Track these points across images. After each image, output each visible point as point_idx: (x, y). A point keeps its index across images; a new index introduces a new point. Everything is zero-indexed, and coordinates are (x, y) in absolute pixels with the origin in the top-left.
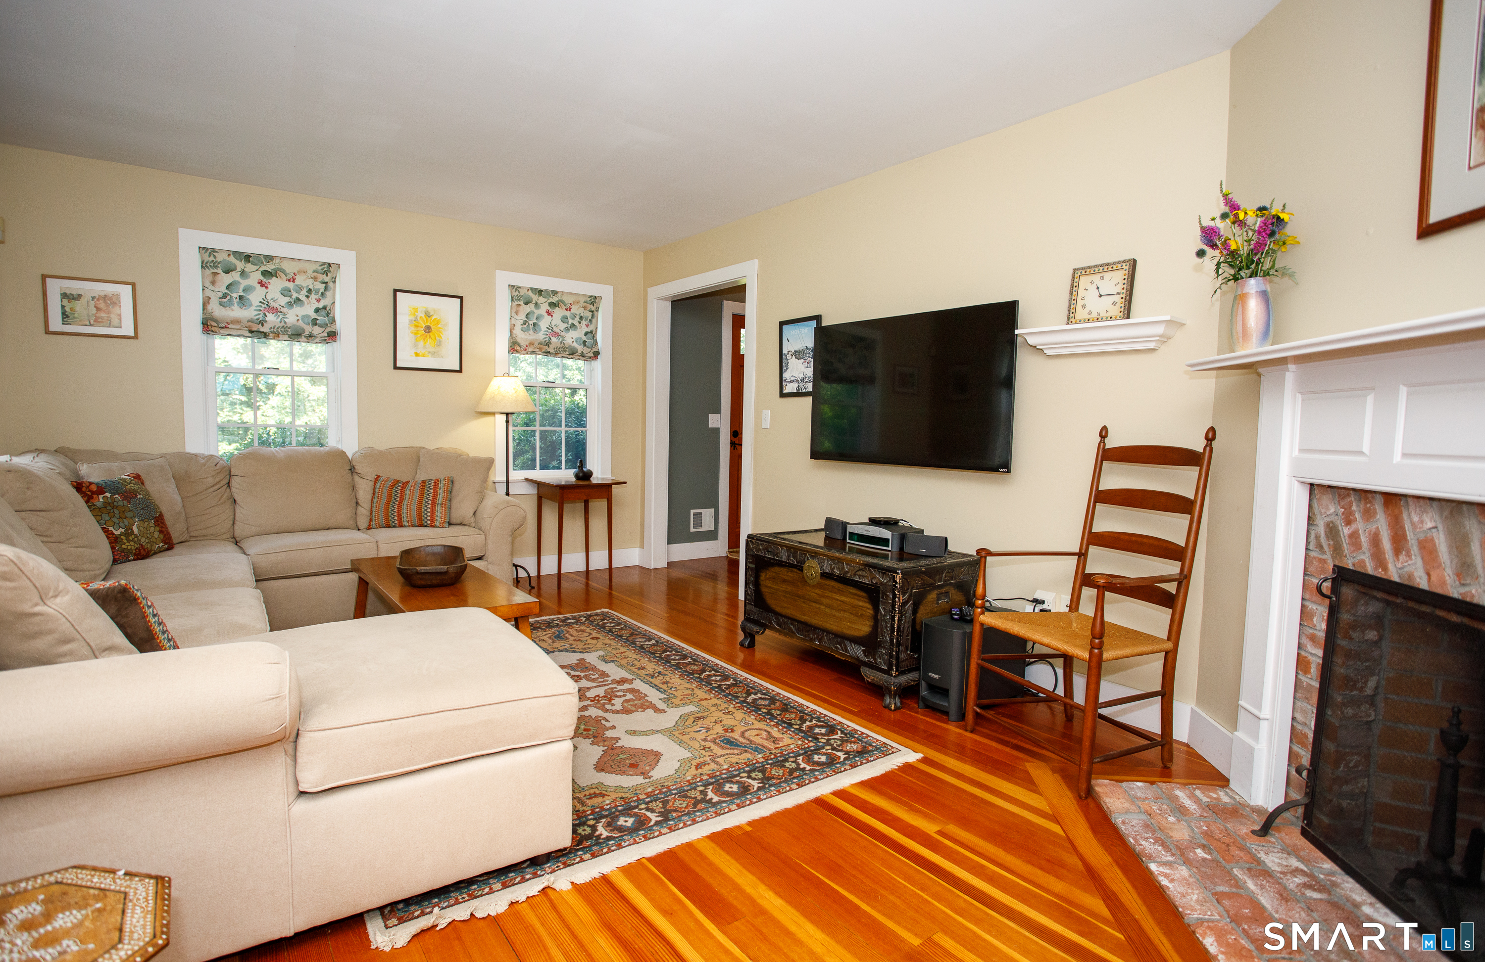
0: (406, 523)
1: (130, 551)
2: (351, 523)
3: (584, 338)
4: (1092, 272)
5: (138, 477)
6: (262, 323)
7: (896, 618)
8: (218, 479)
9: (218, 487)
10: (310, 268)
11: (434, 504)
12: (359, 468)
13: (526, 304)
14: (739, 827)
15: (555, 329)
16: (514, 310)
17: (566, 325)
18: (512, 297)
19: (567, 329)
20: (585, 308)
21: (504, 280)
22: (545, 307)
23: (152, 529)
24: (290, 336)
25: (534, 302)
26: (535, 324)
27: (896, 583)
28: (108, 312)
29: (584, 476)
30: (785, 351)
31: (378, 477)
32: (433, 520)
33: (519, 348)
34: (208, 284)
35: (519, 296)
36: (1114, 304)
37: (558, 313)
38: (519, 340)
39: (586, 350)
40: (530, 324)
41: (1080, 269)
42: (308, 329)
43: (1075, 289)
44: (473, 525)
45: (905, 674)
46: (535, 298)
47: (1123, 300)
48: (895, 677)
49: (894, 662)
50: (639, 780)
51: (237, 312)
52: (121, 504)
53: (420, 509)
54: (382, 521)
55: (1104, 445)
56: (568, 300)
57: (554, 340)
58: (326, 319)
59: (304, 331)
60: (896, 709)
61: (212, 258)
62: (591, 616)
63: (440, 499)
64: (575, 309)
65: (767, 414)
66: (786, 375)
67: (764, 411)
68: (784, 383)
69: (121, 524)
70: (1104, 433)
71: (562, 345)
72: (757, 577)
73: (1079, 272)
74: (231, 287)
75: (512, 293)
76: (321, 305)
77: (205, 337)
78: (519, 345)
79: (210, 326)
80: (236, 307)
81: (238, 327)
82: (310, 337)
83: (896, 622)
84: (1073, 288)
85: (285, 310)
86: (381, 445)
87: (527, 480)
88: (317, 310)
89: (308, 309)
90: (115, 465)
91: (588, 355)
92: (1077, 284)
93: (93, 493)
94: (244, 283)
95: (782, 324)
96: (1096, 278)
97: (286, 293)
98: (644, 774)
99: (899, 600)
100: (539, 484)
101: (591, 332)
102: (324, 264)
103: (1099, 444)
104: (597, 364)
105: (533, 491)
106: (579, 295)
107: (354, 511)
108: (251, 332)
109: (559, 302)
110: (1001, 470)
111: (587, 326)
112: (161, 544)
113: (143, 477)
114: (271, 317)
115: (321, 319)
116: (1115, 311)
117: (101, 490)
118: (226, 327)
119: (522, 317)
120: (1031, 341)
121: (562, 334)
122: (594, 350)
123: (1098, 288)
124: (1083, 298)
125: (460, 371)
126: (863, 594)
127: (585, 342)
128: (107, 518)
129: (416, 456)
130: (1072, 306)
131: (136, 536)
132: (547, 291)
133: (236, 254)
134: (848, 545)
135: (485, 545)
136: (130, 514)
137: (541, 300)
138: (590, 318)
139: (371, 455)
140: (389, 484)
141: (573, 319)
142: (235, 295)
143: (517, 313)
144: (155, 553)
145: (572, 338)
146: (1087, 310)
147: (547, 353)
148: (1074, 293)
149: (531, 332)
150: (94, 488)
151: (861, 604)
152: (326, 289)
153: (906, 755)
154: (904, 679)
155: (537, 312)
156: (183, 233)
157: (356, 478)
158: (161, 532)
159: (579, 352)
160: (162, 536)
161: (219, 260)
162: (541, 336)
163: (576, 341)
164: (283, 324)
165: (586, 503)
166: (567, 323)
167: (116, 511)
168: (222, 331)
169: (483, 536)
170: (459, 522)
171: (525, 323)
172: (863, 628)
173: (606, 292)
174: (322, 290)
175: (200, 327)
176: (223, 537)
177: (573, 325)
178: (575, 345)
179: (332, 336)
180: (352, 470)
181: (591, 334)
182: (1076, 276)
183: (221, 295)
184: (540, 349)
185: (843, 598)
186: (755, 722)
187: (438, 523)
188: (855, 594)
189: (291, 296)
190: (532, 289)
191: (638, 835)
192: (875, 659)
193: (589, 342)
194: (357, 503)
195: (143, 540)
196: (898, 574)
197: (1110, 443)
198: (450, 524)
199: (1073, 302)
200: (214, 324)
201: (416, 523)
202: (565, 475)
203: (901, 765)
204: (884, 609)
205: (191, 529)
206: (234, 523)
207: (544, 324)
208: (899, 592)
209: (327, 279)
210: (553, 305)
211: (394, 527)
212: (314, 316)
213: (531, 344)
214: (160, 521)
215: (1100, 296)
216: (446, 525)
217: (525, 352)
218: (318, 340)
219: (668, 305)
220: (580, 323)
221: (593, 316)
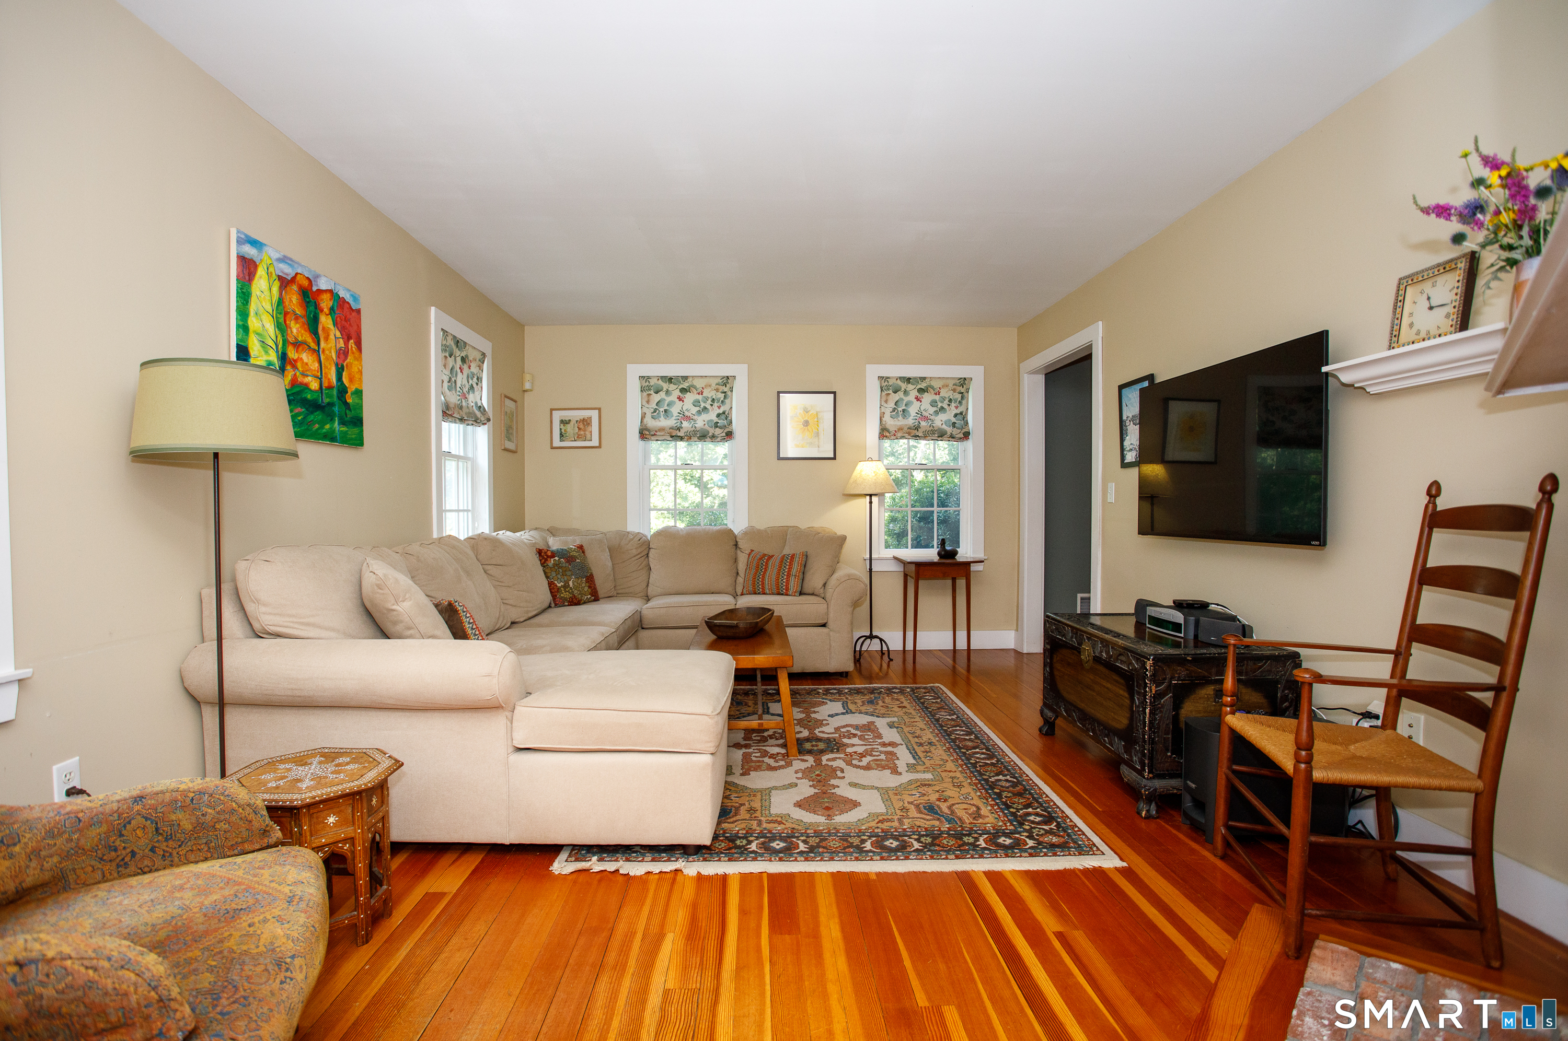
0: (767, 591)
1: (565, 599)
2: (730, 589)
3: (954, 420)
4: (1420, 279)
5: (581, 547)
6: (679, 429)
7: (1147, 711)
8: (639, 551)
9: (639, 556)
10: (714, 382)
11: (789, 575)
12: (741, 544)
13: (895, 392)
14: (866, 874)
15: (924, 414)
16: (884, 399)
17: (935, 409)
18: (881, 388)
19: (936, 413)
20: (954, 390)
21: (873, 372)
22: (914, 393)
23: (584, 585)
24: (699, 438)
25: (903, 389)
26: (904, 411)
27: (1147, 670)
28: (585, 431)
29: (948, 555)
30: (1124, 418)
31: (752, 551)
32: (787, 589)
33: (888, 434)
34: (644, 403)
35: (887, 386)
36: (1448, 316)
37: (927, 398)
38: (888, 427)
39: (955, 432)
40: (900, 411)
41: (1404, 278)
42: (711, 431)
43: (1399, 304)
44: (823, 596)
45: (1164, 778)
46: (904, 386)
47: (1456, 310)
48: (1147, 779)
49: (1146, 762)
50: (821, 819)
51: (664, 423)
52: (564, 565)
53: (777, 579)
54: (751, 589)
55: (1435, 505)
56: (936, 384)
57: (923, 423)
58: (725, 422)
59: (708, 432)
60: (1149, 817)
61: (647, 383)
62: (917, 688)
63: (794, 571)
64: (944, 393)
65: (1112, 487)
66: (1126, 443)
67: (1109, 484)
68: (1125, 452)
69: (562, 580)
70: (1434, 490)
71: (931, 428)
72: (1051, 659)
73: (1405, 281)
74: (660, 404)
75: (881, 383)
76: (721, 411)
77: (642, 443)
78: (888, 431)
79: (645, 433)
80: (662, 418)
81: (662, 434)
82: (713, 437)
83: (1148, 716)
84: (1399, 302)
85: (695, 417)
86: (761, 525)
87: (895, 558)
88: (718, 415)
89: (712, 416)
90: (570, 538)
91: (957, 436)
92: (1402, 298)
93: (548, 557)
94: (668, 399)
95: (1121, 388)
96: (1427, 287)
97: (696, 404)
98: (829, 817)
99: (1151, 690)
100: (904, 563)
101: (961, 413)
102: (724, 377)
103: (1427, 506)
104: (969, 444)
105: (900, 568)
106: (947, 378)
107: (734, 580)
108: (672, 437)
109: (927, 387)
110: (1313, 543)
111: (957, 407)
112: (589, 596)
113: (585, 547)
114: (685, 424)
115: (722, 422)
116: (1446, 324)
117: (553, 555)
118: (655, 435)
119: (892, 405)
120: (1345, 378)
121: (932, 417)
122: (964, 430)
123: (1429, 298)
124: (1411, 314)
125: (834, 458)
126: (1122, 681)
127: (954, 423)
128: (554, 575)
129: (782, 534)
130: (1395, 327)
131: (571, 588)
132: (915, 378)
133: (663, 378)
134: (1147, 630)
135: (827, 614)
136: (569, 573)
137: (910, 387)
138: (959, 399)
139: (751, 533)
140: (758, 557)
141: (942, 402)
142: (662, 410)
143: (886, 402)
144: (585, 603)
145: (940, 421)
146: (1414, 330)
147: (916, 437)
148: (1399, 310)
149: (900, 418)
150: (549, 554)
151: (1121, 692)
152: (725, 397)
153: (1109, 861)
154: (1159, 784)
155: (906, 399)
156: (630, 367)
157: (739, 552)
158: (589, 587)
159: (949, 433)
160: (590, 590)
161: (651, 384)
162: (910, 421)
163: (946, 423)
164: (694, 429)
165: (954, 580)
166: (937, 406)
167: (561, 570)
168: (653, 438)
169: (825, 606)
170: (811, 592)
171: (894, 410)
172: (1121, 721)
173: (976, 373)
174: (722, 399)
175: (637, 435)
176: (639, 595)
177: (942, 408)
178: (944, 427)
179: (729, 435)
180: (736, 545)
181: (962, 416)
182: (1402, 287)
183: (653, 410)
184: (909, 433)
185: (1109, 685)
186: (976, 798)
187: (790, 593)
188: (1117, 681)
189: (700, 406)
190: (900, 378)
191: (777, 856)
192: (1131, 757)
193: (959, 423)
194: (738, 573)
195: (576, 592)
196: (1149, 660)
197: (1443, 503)
198: (801, 594)
199: (1396, 322)
200: (647, 433)
201: (775, 591)
202: (930, 554)
203: (1089, 867)
204: (1138, 699)
205: (618, 588)
206: (648, 586)
207: (913, 410)
208: (1150, 681)
209: (726, 389)
210: (921, 391)
211: (759, 594)
212: (716, 420)
213: (900, 429)
214: (590, 579)
215: (1431, 308)
216: (797, 594)
217: (895, 437)
218: (719, 439)
219: (1041, 379)
220: (949, 405)
221: (962, 398)
